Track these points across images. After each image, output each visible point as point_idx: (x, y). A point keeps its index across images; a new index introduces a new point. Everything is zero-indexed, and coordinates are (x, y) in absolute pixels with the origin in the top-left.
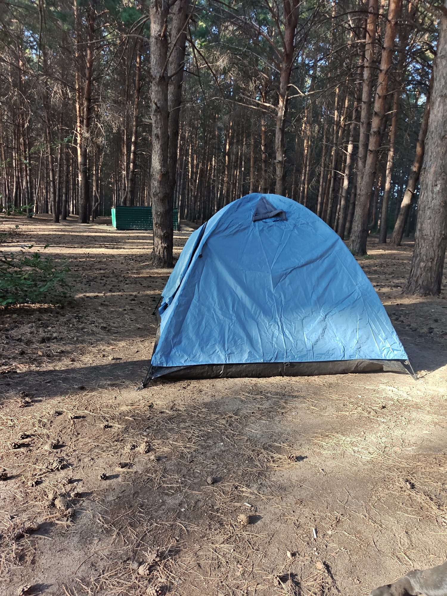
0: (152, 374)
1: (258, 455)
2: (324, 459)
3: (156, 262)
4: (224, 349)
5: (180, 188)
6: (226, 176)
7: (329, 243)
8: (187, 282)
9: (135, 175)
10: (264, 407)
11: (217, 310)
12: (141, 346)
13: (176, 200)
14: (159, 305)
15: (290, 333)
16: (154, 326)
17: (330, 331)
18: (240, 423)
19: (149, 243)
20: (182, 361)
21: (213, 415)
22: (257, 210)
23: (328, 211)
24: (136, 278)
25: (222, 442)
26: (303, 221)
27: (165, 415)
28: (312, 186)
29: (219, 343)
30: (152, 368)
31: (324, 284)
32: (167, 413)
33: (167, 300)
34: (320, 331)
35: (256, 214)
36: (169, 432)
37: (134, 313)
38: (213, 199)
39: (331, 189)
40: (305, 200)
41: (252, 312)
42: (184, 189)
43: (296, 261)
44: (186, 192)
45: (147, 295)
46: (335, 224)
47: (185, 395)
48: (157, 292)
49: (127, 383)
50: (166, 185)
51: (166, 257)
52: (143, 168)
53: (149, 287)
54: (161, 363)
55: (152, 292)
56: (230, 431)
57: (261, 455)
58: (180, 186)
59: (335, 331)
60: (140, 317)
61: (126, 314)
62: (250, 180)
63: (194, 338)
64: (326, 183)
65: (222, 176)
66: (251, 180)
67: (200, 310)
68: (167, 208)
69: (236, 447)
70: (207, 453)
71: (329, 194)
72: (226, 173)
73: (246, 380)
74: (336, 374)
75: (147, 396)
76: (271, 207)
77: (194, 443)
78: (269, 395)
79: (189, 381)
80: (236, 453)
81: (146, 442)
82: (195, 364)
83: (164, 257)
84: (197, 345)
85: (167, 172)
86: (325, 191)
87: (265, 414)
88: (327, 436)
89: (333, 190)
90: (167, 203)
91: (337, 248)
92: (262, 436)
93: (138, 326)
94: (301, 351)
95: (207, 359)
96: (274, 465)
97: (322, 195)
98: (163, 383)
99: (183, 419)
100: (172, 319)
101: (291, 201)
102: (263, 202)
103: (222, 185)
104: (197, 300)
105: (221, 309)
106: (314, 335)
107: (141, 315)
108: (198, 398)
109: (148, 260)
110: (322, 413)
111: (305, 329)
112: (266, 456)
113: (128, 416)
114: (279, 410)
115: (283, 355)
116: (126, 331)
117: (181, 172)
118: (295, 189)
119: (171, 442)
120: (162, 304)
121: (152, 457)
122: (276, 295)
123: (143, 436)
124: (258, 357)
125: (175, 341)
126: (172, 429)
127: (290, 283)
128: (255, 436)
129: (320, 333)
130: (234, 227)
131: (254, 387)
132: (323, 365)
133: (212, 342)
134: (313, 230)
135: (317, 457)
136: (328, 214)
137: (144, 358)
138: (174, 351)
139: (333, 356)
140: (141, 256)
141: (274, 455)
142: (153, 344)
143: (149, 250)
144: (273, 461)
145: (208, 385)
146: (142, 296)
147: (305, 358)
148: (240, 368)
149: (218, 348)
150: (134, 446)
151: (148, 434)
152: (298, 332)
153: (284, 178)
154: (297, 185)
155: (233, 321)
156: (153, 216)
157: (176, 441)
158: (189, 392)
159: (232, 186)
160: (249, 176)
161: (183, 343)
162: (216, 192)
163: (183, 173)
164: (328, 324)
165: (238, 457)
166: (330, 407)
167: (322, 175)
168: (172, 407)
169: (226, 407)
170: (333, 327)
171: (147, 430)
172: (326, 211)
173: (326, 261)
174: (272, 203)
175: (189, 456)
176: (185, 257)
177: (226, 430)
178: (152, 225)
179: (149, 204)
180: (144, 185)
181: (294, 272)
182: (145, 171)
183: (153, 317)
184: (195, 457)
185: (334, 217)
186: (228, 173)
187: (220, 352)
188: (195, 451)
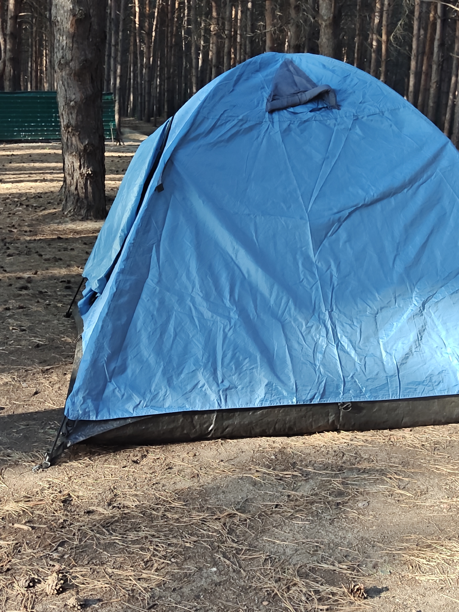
0: (67, 435)
1: (288, 589)
2: (422, 591)
3: (70, 208)
4: (215, 378)
5: (116, 50)
6: (214, 21)
7: (428, 153)
8: (135, 244)
9: (20, 24)
10: (300, 494)
11: (199, 299)
12: (43, 381)
13: (109, 76)
14: (78, 297)
15: (351, 341)
16: (69, 340)
17: (434, 336)
18: (251, 527)
19: (54, 168)
20: (130, 407)
21: (194, 513)
22: (276, 87)
23: (432, 91)
24: (30, 242)
25: (213, 566)
26: (373, 110)
27: (97, 517)
28: (396, 38)
29: (205, 368)
30: (67, 424)
31: (418, 240)
32: (101, 514)
33: (93, 285)
34: (412, 336)
35: (274, 96)
36: (105, 550)
37: (26, 315)
38: (188, 71)
39: (436, 44)
40: (382, 69)
41: (272, 302)
42: (125, 51)
43: (360, 191)
44: (131, 58)
45: (53, 278)
46: (448, 116)
47: (136, 475)
48: (75, 270)
49: (16, 455)
50: (86, 43)
51: (90, 196)
52: (36, 9)
53: (57, 261)
54: (85, 413)
55: (64, 272)
56: (229, 543)
57: (294, 588)
58: (117, 44)
59: (443, 334)
60: (40, 322)
61: (10, 317)
62: (265, 27)
63: (152, 360)
64: (426, 30)
65: (205, 21)
66: (269, 28)
67: (162, 302)
68: (90, 92)
69: (244, 574)
70: (184, 590)
71: (432, 53)
72: (214, 14)
73: (263, 442)
74: (447, 423)
75: (56, 481)
76: (304, 81)
77: (157, 570)
78: (310, 469)
79: (145, 448)
80: (243, 587)
81: (59, 572)
82: (157, 413)
83: (86, 197)
84: (159, 374)
85: (87, 16)
86: (424, 47)
87: (301, 508)
88: (429, 546)
89: (442, 45)
90: (88, 81)
91: (444, 163)
92: (296, 550)
93: (36, 340)
94: (374, 379)
95: (181, 401)
96: (321, 607)
97: (417, 56)
98: (91, 454)
99: (132, 524)
100: (104, 321)
101: (353, 69)
102: (289, 70)
103: (207, 41)
104: (156, 280)
105: (207, 297)
106: (400, 345)
107: (41, 318)
108: (163, 482)
109: (53, 204)
110: (419, 502)
111: (382, 333)
112: (304, 590)
113: (18, 522)
114: (330, 498)
115: (338, 387)
116: (11, 353)
117: (117, 16)
118: (361, 45)
119: (110, 571)
120: (84, 292)
121: (72, 601)
122: (319, 265)
123: (52, 560)
124: (285, 393)
125: (113, 366)
126: (112, 544)
127: (349, 240)
128: (281, 551)
129: (412, 340)
130: (228, 126)
131: (279, 456)
132: (421, 406)
133: (190, 366)
134: (394, 127)
135: (407, 588)
136: (432, 96)
137: (49, 405)
138: (111, 387)
139: (441, 385)
140: (38, 196)
141: (321, 588)
142: (69, 377)
143: (55, 184)
144: (320, 600)
145: (185, 455)
146: (43, 280)
147: (382, 392)
148: (248, 418)
149: (202, 378)
150: (33, 580)
151: (62, 557)
152: (367, 339)
153: (336, 22)
154: (365, 37)
155: (233, 322)
156: (61, 109)
157: (120, 568)
158: (145, 469)
159: (227, 41)
160: (264, 20)
161: (129, 371)
162: (193, 56)
163: (122, 17)
164: (429, 320)
165: (246, 593)
166: (436, 489)
167: (417, 14)
168: (111, 500)
169: (221, 496)
170: (440, 327)
171: (60, 549)
172: (427, 90)
173: (422, 190)
174: (307, 73)
175: (147, 596)
176: (128, 193)
177: (223, 543)
178: (59, 131)
179: (51, 85)
180: (41, 45)
181: (356, 217)
182: (41, 14)
183: (67, 322)
184: (160, 597)
185: (444, 102)
186: (218, 14)
187: (206, 386)
188: (159, 586)
